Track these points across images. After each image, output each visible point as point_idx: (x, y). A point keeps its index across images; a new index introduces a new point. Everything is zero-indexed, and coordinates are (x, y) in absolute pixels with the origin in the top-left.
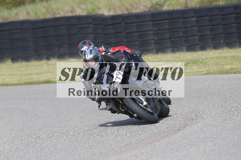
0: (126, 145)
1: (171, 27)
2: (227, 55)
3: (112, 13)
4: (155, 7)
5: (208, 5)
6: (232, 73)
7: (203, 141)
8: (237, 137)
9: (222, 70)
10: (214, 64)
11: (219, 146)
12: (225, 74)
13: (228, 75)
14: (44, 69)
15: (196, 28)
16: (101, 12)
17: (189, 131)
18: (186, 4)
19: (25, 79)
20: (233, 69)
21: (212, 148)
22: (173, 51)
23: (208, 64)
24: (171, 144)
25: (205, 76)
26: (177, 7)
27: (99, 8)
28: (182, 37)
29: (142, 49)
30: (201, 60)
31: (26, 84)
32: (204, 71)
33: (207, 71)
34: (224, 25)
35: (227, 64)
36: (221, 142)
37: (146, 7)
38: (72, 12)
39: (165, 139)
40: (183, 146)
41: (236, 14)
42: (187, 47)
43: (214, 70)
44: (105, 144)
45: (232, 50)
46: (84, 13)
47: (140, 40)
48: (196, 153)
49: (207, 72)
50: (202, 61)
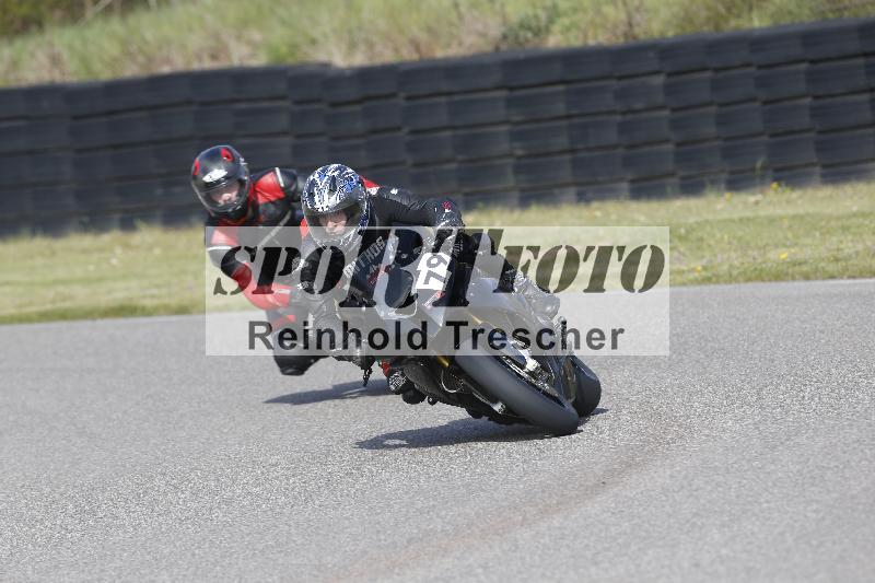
0: (410, 541)
1: (574, 112)
2: (779, 211)
3: (360, 60)
4: (517, 37)
5: (707, 29)
6: (797, 277)
7: (688, 525)
8: (815, 511)
9: (759, 267)
10: (730, 243)
11: (750, 543)
12: (770, 280)
13: (783, 284)
14: (114, 261)
15: (666, 113)
16: (319, 56)
17: (639, 491)
18: (630, 25)
19: (46, 299)
20: (800, 264)
21: (724, 551)
22: (583, 198)
23: (709, 246)
24: (576, 537)
25: (698, 288)
26: (595, 37)
27: (313, 42)
28: (615, 147)
29: (467, 190)
30: (683, 231)
31: (46, 317)
32: (693, 270)
33: (705, 268)
34: (765, 103)
35: (776, 246)
36: (756, 529)
37: (483, 35)
38: (214, 57)
39: (553, 518)
40: (618, 544)
41: (812, 62)
42: (633, 181)
43: (731, 266)
44: (334, 538)
45: (795, 194)
46: (260, 60)
47: (460, 157)
48: (663, 567)
49: (704, 273)
50: (688, 232)
